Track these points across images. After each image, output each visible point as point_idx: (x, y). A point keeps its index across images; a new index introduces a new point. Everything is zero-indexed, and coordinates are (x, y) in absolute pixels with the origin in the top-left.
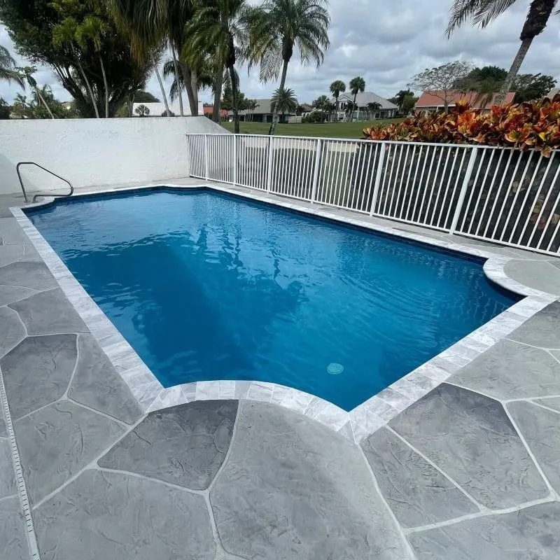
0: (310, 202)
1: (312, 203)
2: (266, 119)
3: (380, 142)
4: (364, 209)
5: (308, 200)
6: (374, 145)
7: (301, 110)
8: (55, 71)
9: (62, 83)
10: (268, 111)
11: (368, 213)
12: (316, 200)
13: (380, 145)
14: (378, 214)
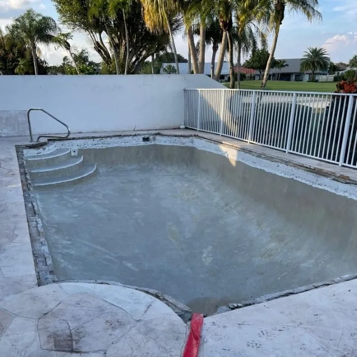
0: (285, 152)
1: (287, 152)
2: (293, 77)
3: (348, 94)
4: (334, 159)
5: (284, 149)
6: (343, 97)
7: (334, 68)
8: (89, 36)
9: (93, 46)
10: (297, 69)
11: (337, 163)
12: (290, 149)
13: (348, 97)
14: (346, 164)
